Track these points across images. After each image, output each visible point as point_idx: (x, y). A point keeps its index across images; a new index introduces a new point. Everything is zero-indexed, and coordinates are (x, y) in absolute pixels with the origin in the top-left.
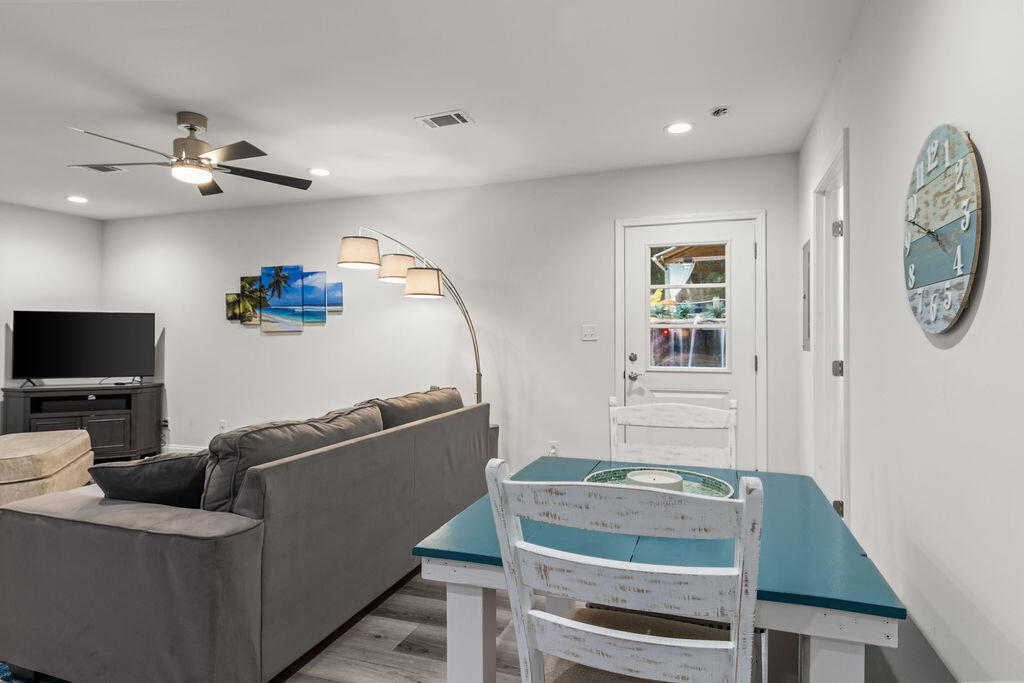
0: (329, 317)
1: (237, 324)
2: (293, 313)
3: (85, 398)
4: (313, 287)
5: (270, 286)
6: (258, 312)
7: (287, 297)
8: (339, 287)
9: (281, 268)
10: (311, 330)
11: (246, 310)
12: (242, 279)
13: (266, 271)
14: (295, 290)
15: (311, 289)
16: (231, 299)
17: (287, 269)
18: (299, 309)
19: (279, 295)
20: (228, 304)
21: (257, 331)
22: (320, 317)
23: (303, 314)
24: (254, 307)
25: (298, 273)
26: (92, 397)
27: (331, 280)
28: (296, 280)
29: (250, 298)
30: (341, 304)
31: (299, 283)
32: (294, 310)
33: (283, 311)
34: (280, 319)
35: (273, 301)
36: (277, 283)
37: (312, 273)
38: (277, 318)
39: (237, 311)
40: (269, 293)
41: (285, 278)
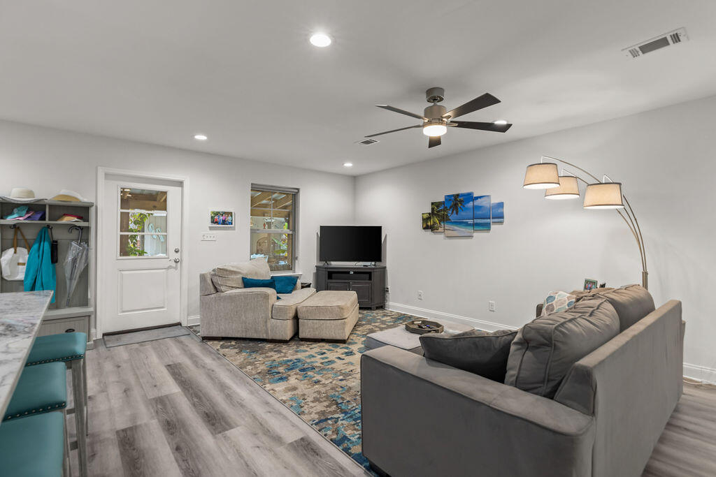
0: (493, 227)
1: (429, 232)
2: (467, 225)
3: (349, 273)
4: (481, 207)
5: (450, 208)
6: (442, 224)
7: (462, 213)
8: (501, 205)
9: (458, 195)
10: (479, 236)
11: (435, 223)
12: (432, 204)
13: (448, 198)
14: (468, 209)
15: (479, 207)
16: (425, 216)
17: (463, 195)
18: (470, 221)
19: (457, 213)
20: (423, 220)
21: (442, 236)
22: (487, 227)
23: (474, 225)
24: (440, 221)
25: (469, 197)
26: (352, 273)
27: (495, 200)
28: (468, 202)
29: (438, 215)
30: (503, 217)
31: (471, 204)
32: (467, 223)
33: (459, 223)
34: (458, 228)
35: (453, 217)
36: (456, 205)
37: (480, 197)
38: (456, 228)
39: (429, 224)
40: (450, 212)
41: (461, 201)
